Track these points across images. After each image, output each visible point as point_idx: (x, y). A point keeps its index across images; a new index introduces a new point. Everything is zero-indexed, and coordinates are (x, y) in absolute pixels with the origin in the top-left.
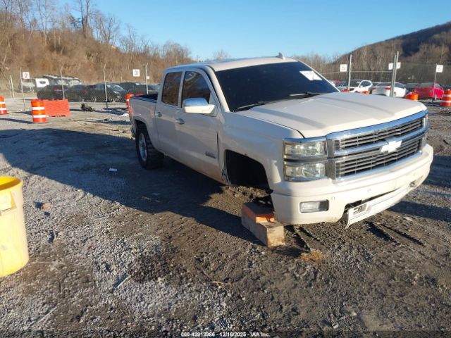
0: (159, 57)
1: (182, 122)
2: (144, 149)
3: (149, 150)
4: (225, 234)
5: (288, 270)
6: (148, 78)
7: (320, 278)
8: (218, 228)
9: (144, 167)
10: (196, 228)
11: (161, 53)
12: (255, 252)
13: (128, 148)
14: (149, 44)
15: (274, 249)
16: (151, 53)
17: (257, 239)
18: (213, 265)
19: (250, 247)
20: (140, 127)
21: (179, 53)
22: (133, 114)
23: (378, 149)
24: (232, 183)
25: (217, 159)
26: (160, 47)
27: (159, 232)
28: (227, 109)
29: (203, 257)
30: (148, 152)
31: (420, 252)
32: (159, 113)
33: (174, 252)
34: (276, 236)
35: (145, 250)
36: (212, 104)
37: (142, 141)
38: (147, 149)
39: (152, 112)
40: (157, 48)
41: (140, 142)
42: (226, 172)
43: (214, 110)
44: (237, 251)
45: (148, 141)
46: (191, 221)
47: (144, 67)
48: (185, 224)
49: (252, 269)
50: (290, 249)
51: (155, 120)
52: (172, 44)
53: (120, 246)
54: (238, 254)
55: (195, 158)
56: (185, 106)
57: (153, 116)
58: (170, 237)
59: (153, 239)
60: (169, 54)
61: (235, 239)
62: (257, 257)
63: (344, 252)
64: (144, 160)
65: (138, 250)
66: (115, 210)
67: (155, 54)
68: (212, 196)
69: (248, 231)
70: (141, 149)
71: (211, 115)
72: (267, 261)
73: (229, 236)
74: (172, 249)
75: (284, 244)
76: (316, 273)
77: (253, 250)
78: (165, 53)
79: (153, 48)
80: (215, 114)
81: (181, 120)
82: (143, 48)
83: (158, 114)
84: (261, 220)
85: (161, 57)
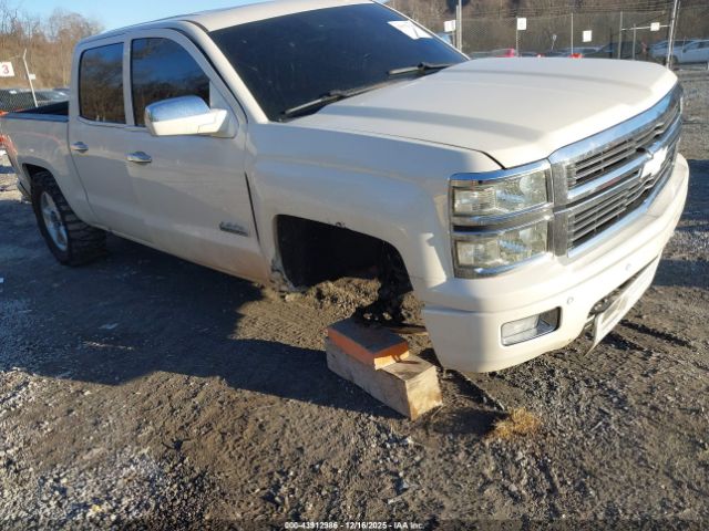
0: (44, 40)
1: (144, 159)
2: (57, 226)
3: (71, 227)
4: (304, 405)
5: (484, 476)
6: (32, 77)
7: (563, 483)
8: (283, 392)
9: (64, 263)
10: (232, 403)
11: (47, 33)
12: (389, 441)
13: (18, 222)
14: (20, 17)
15: (425, 422)
16: (28, 33)
17: (379, 403)
18: (310, 507)
19: (373, 429)
20: (38, 178)
21: (81, 30)
22: (16, 153)
23: (636, 173)
24: (295, 286)
25: (254, 239)
26: (44, 22)
27: (145, 433)
28: (260, 116)
29: (277, 487)
30: (67, 230)
31: (695, 364)
32: (80, 144)
33: (201, 490)
34: (424, 392)
35: (125, 501)
36: (219, 107)
37: (50, 207)
38: (65, 224)
39: (62, 143)
40: (38, 23)
41: (46, 212)
42: (279, 264)
43: (226, 123)
44: (350, 448)
45: (64, 208)
46: (214, 384)
47: (20, 59)
48: (201, 395)
49: (406, 496)
50: (458, 412)
51: (71, 158)
52: (65, 14)
53: (53, 503)
54: (356, 458)
55: (193, 238)
56: (152, 120)
57: (66, 152)
58: (178, 445)
59: (137, 459)
60: (62, 33)
61: (332, 415)
62: (400, 454)
63: (565, 396)
64: (63, 247)
65: (105, 507)
66: (18, 388)
67: (36, 36)
68: (242, 311)
69: (350, 384)
70: (50, 226)
71: (221, 136)
72: (428, 462)
73: (315, 408)
74: (192, 481)
75: (440, 403)
76: (544, 468)
77: (384, 436)
78: (56, 32)
79: (28, 24)
80: (231, 132)
81: (138, 154)
82: (9, 25)
83: (77, 148)
84: (384, 363)
85: (49, 40)
